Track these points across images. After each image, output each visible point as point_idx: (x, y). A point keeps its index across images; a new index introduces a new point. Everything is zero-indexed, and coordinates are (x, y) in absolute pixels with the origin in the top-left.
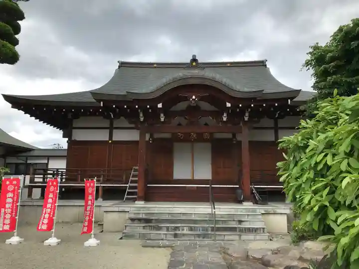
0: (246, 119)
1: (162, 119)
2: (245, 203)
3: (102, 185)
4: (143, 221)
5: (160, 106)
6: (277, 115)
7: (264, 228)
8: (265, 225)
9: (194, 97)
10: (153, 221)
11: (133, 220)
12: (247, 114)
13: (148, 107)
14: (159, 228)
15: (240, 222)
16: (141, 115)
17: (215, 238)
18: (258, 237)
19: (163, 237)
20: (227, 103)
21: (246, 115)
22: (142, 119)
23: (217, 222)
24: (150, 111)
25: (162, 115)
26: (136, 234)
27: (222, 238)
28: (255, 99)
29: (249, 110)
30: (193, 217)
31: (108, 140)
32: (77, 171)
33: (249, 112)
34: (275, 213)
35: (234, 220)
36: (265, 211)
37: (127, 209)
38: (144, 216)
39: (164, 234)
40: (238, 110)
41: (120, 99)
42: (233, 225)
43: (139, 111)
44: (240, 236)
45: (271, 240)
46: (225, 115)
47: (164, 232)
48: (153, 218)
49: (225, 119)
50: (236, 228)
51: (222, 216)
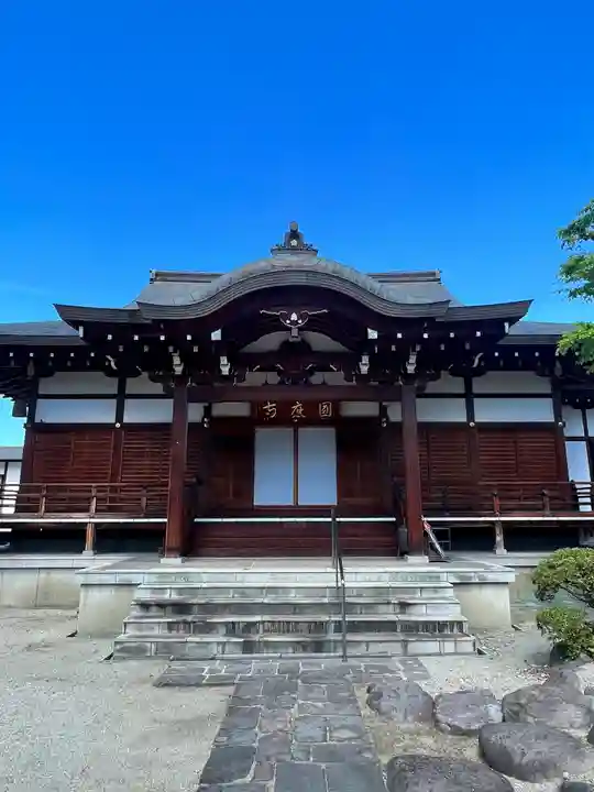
0: (411, 369)
1: (225, 370)
2: (411, 559)
3: (92, 520)
4: (169, 609)
5: (216, 335)
6: (477, 361)
7: (460, 624)
8: (462, 613)
9: (294, 317)
10: (196, 609)
11: (145, 606)
12: (413, 359)
13: (189, 338)
14: (209, 628)
15: (404, 606)
16: (177, 360)
17: (345, 651)
18: (449, 647)
19: (215, 650)
20: (369, 331)
21: (411, 361)
22: (179, 370)
23: (349, 608)
24: (196, 350)
25: (224, 360)
26: (149, 645)
27: (361, 650)
28: (431, 320)
29: (418, 348)
30: (293, 598)
31: (114, 421)
32: (38, 490)
33: (419, 354)
34: (483, 584)
35: (389, 603)
36: (460, 577)
37: (135, 579)
38: (175, 597)
39: (218, 643)
40: (393, 348)
41: (124, 319)
42: (389, 615)
43: (171, 349)
44: (405, 643)
45: (480, 653)
46: (365, 359)
47: (219, 637)
48: (195, 601)
49: (364, 369)
50: (394, 622)
51: (360, 592)
